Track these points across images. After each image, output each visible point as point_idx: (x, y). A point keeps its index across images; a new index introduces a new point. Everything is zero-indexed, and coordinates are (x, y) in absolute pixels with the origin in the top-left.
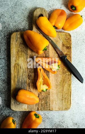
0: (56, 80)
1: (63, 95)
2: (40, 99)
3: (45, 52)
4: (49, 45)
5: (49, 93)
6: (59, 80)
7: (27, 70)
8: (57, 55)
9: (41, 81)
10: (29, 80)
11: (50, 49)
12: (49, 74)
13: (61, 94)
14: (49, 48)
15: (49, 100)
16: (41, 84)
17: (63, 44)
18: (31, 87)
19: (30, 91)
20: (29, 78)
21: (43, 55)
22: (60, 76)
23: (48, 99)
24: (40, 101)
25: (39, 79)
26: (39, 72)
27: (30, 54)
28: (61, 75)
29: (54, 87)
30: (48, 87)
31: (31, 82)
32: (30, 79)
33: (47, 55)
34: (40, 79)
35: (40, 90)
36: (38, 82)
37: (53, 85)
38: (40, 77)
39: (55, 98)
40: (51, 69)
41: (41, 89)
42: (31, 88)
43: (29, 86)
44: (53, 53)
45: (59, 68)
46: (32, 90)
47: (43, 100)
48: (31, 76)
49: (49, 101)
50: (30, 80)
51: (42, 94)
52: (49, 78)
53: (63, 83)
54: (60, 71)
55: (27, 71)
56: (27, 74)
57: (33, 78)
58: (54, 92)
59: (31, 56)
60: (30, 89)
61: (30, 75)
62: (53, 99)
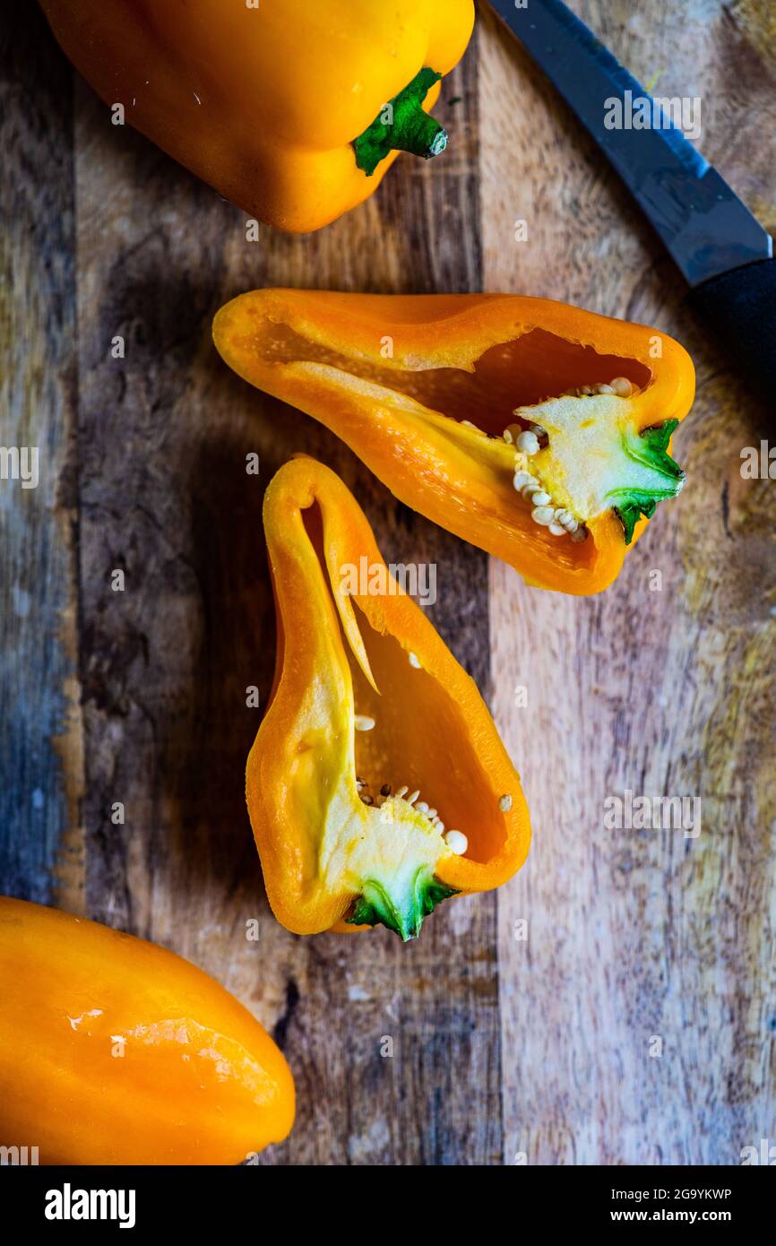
0: (607, 717)
1: (742, 1000)
2: (309, 1083)
3: (408, 204)
4: (469, 61)
5: (479, 968)
6: (680, 722)
7: (58, 531)
8: (627, 244)
9: (335, 720)
10: (98, 715)
11: (487, 133)
12: (482, 616)
13: (718, 980)
14: (473, 115)
15: (493, 1099)
16: (325, 779)
17: (745, 46)
18: (137, 847)
19: (129, 930)
20: (97, 694)
21: (368, 246)
22: (680, 638)
23: (476, 1080)
24: (305, 1112)
25: (299, 688)
26: (288, 563)
27: (125, 229)
28: (705, 618)
29: (579, 852)
30: (459, 842)
31: (133, 760)
32: (116, 712)
33: (442, 250)
34: (315, 696)
35: (318, 898)
36: (275, 756)
37: (570, 811)
38: (308, 649)
39: (606, 1061)
40: (519, 504)
41: (336, 881)
42: (137, 873)
43: (108, 842)
44: (541, 207)
45: (674, 472)
46: (157, 906)
47: (362, 1103)
48: (138, 641)
49: (479, 1121)
50: (116, 730)
51: (356, 993)
52: (478, 667)
53: (741, 773)
54: (684, 557)
55: (61, 555)
56: (69, 614)
57: (169, 685)
58: (576, 948)
59: (134, 271)
60: (126, 897)
61: (113, 621)
62: (567, 1084)
